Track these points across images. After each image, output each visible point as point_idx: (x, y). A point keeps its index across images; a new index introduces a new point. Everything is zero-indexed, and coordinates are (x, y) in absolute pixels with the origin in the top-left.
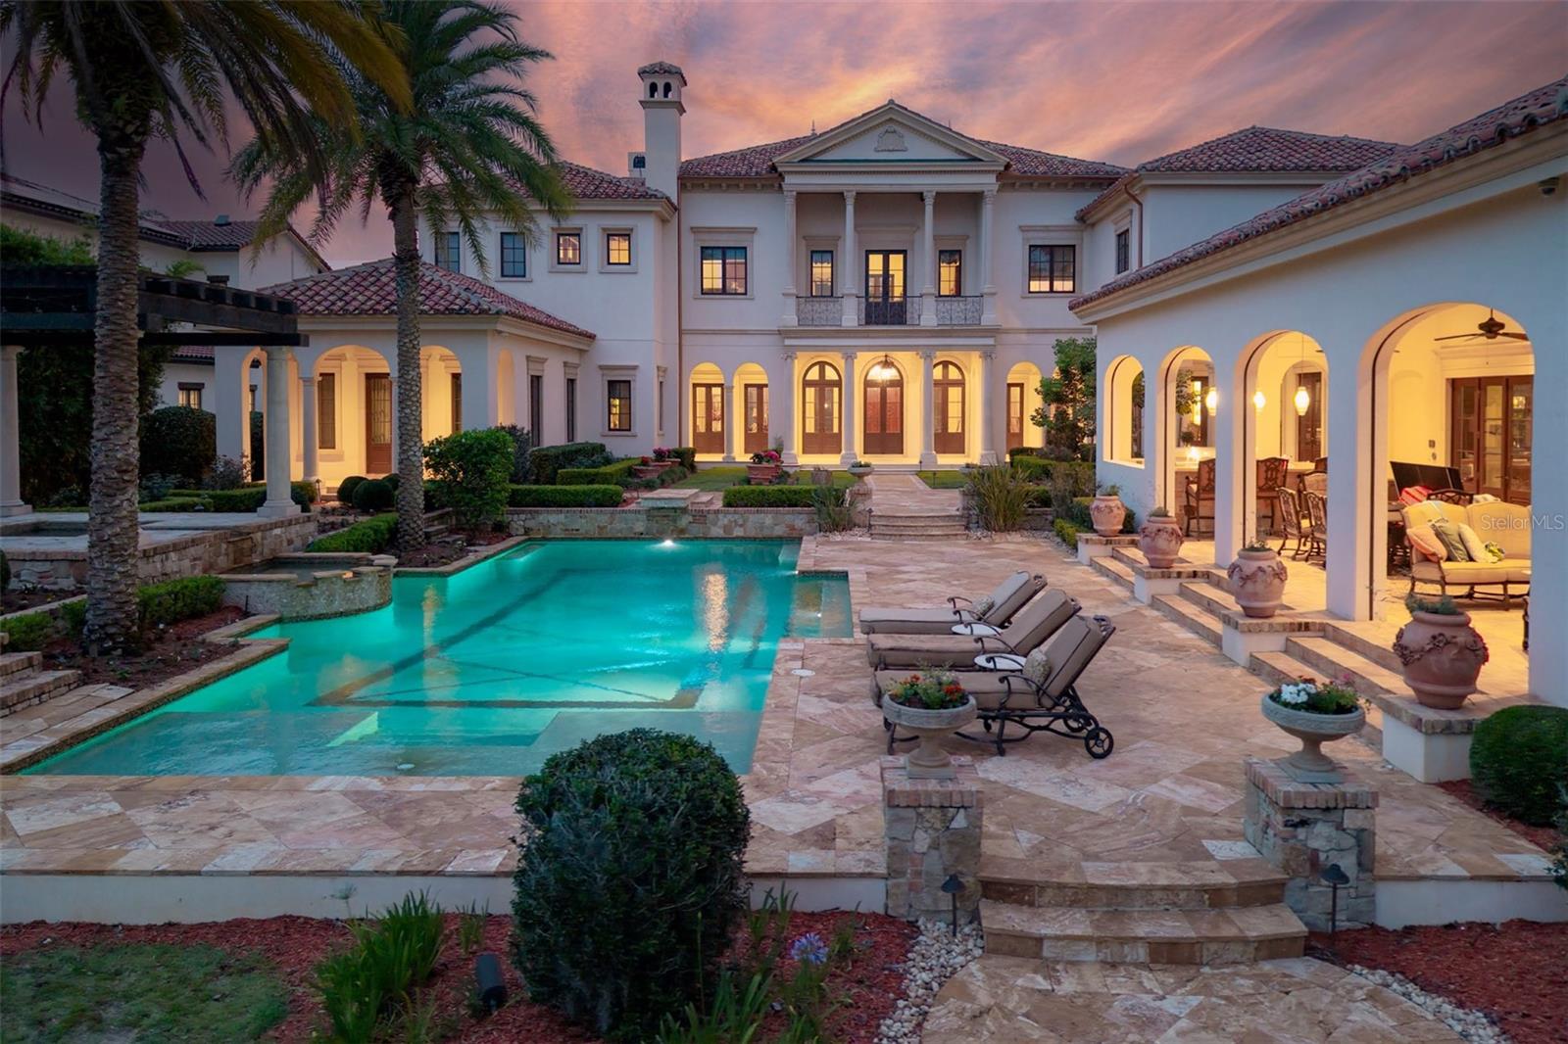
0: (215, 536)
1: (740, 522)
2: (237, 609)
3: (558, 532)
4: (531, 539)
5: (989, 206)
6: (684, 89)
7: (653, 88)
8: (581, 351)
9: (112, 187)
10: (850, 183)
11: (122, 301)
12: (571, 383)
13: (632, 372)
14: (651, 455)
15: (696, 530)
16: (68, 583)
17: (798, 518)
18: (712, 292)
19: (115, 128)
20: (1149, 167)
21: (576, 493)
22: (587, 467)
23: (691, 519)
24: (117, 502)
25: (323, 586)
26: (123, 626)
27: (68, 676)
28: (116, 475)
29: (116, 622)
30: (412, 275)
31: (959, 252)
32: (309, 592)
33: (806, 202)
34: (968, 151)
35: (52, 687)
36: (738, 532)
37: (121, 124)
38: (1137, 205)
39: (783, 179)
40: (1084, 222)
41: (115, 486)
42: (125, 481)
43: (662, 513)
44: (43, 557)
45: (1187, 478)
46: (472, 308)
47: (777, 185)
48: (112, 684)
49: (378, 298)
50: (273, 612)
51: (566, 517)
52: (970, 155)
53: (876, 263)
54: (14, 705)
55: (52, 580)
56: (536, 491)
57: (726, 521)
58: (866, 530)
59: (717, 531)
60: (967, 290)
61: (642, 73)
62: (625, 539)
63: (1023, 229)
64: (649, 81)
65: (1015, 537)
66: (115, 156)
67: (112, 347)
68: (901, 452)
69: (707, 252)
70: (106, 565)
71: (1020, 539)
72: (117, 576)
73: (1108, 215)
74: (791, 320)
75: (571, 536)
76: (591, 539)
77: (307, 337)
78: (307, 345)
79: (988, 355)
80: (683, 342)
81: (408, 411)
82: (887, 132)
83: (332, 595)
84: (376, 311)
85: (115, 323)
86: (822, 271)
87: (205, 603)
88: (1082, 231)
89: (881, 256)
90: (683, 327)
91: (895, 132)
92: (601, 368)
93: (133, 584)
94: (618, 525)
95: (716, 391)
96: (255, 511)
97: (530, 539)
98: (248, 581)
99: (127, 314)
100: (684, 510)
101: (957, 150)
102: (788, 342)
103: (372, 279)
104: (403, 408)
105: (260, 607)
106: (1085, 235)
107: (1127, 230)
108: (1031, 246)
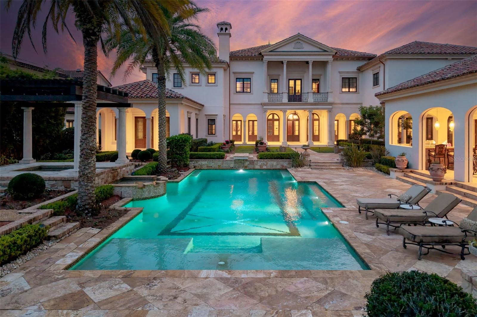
0: (108, 171)
1: (265, 164)
2: (117, 196)
3: (205, 167)
4: (197, 169)
5: (330, 66)
6: (231, 30)
7: (222, 29)
8: (199, 110)
9: (89, 50)
10: (285, 59)
11: (92, 90)
12: (197, 119)
13: (216, 116)
14: (225, 142)
15: (251, 166)
16: (62, 188)
17: (285, 163)
18: (239, 92)
19: (91, 29)
20: (388, 53)
21: (210, 155)
22: (207, 146)
23: (249, 163)
24: (90, 161)
25: (147, 188)
26: (91, 205)
27: (77, 225)
28: (89, 151)
29: (89, 204)
30: (164, 85)
31: (318, 80)
32: (143, 190)
33: (271, 64)
34: (323, 48)
35: (72, 229)
36: (265, 167)
37: (93, 28)
38: (383, 65)
39: (264, 57)
40: (360, 70)
41: (89, 155)
42: (92, 154)
43: (239, 161)
44: (53, 179)
45: (429, 150)
46: (174, 96)
47: (261, 59)
48: (93, 227)
49: (142, 93)
50: (130, 197)
51: (208, 162)
52: (324, 50)
53: (292, 83)
54: (61, 237)
55: (56, 187)
56: (197, 154)
57: (261, 164)
58: (309, 167)
59: (257, 167)
60: (322, 91)
61: (218, 25)
62: (227, 169)
63: (340, 72)
64: (220, 27)
65: (361, 169)
66: (90, 39)
67: (89, 107)
68: (299, 141)
69: (238, 79)
70: (86, 184)
71: (363, 170)
72: (89, 188)
73: (370, 68)
74: (266, 100)
75: (209, 168)
76: (216, 169)
77: (132, 104)
78: (132, 107)
79: (330, 111)
80: (231, 108)
81: (162, 129)
82: (297, 43)
83: (150, 191)
84: (142, 97)
85: (89, 98)
86: (274, 86)
87: (109, 195)
88: (359, 73)
89: (293, 81)
90: (231, 103)
91: (300, 42)
92: (206, 115)
93: (94, 190)
94: (225, 165)
95: (239, 123)
96: (115, 162)
97: (195, 170)
98: (121, 187)
99: (94, 95)
100: (247, 160)
101: (320, 48)
102: (264, 107)
103: (138, 87)
104: (160, 128)
105: (126, 195)
106: (360, 74)
107: (378, 73)
108: (343, 78)
